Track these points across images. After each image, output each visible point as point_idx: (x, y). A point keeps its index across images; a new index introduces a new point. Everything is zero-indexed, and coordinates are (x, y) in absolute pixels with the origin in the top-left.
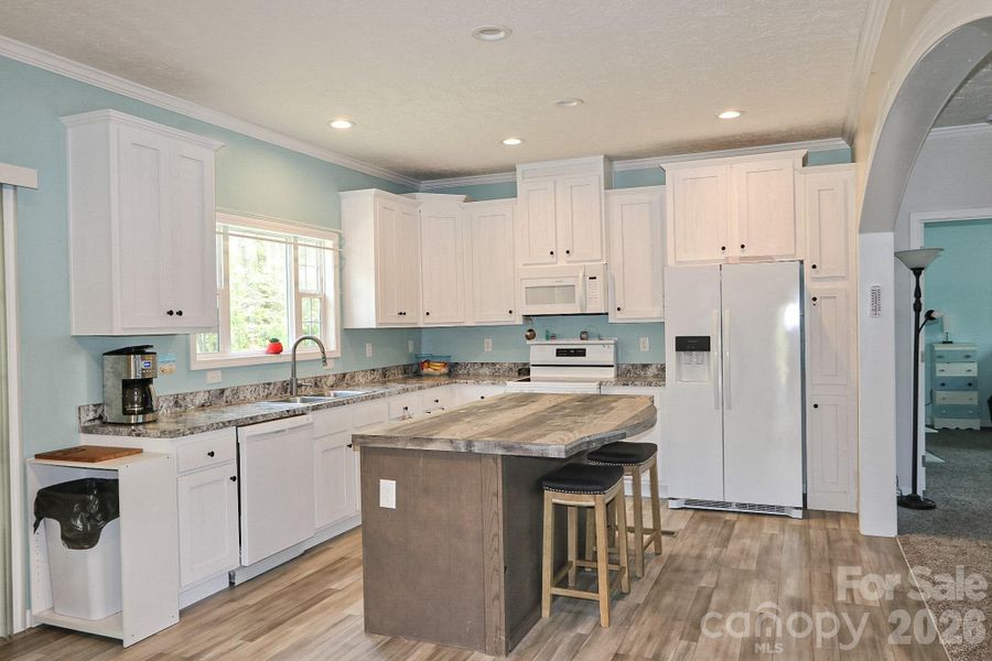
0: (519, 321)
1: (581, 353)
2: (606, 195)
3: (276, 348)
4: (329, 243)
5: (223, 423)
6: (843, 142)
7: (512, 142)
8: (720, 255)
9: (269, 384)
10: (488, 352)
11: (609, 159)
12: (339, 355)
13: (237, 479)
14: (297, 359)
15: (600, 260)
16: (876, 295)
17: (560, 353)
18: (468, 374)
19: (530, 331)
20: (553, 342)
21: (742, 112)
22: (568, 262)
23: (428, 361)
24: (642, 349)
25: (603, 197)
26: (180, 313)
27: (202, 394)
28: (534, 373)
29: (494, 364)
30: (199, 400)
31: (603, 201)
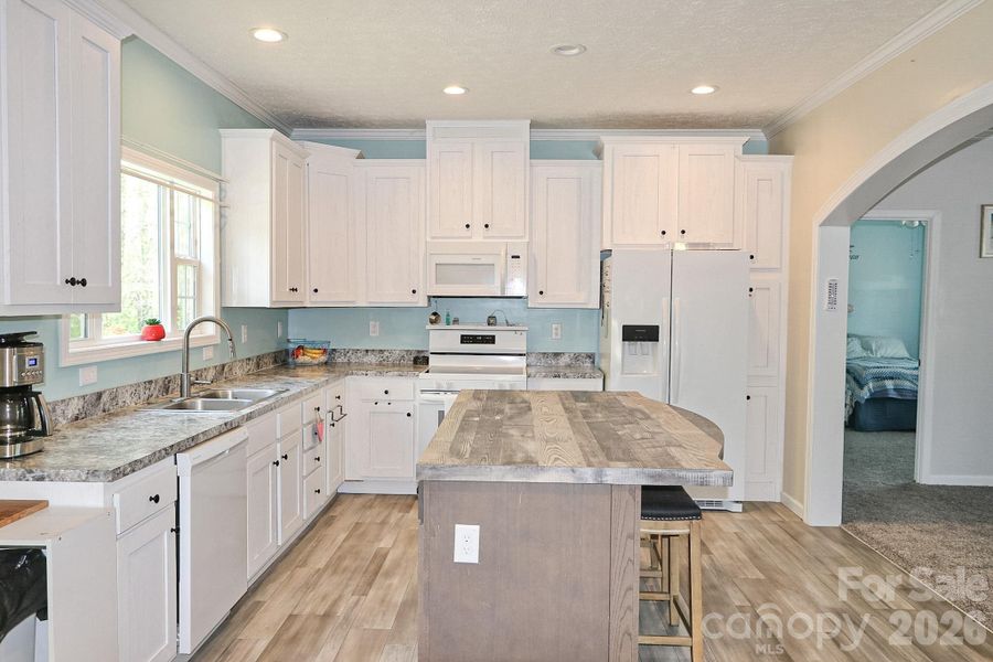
0: (423, 302)
1: (491, 340)
2: (531, 165)
3: (156, 331)
4: (209, 193)
5: (165, 449)
6: (762, 134)
7: (454, 90)
8: (658, 239)
9: (150, 382)
10: (374, 338)
11: (534, 125)
12: (219, 341)
13: (177, 530)
14: (190, 346)
15: (521, 237)
16: (833, 287)
17: (465, 339)
18: (349, 363)
19: (435, 314)
20: (456, 327)
21: (717, 88)
22: (485, 238)
23: (300, 347)
24: (554, 336)
25: (528, 168)
26: (84, 283)
27: (76, 399)
28: (434, 361)
29: (381, 351)
30: (72, 411)
31: (528, 173)
